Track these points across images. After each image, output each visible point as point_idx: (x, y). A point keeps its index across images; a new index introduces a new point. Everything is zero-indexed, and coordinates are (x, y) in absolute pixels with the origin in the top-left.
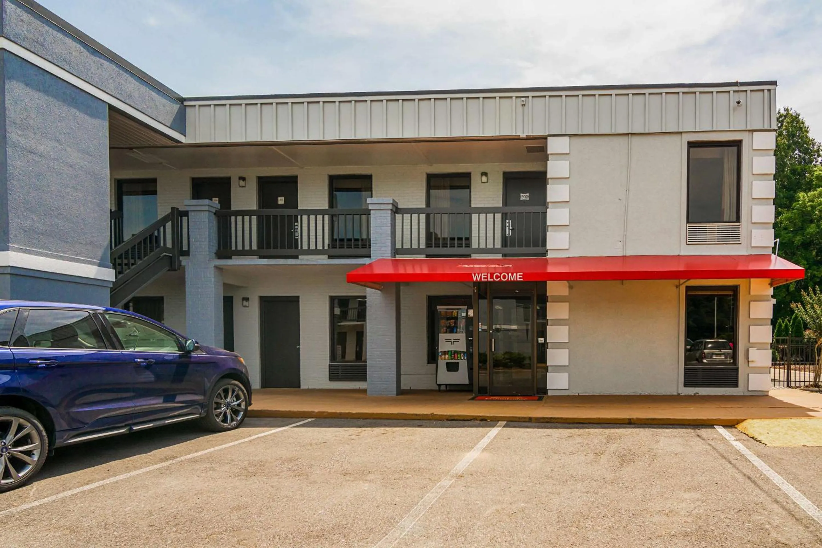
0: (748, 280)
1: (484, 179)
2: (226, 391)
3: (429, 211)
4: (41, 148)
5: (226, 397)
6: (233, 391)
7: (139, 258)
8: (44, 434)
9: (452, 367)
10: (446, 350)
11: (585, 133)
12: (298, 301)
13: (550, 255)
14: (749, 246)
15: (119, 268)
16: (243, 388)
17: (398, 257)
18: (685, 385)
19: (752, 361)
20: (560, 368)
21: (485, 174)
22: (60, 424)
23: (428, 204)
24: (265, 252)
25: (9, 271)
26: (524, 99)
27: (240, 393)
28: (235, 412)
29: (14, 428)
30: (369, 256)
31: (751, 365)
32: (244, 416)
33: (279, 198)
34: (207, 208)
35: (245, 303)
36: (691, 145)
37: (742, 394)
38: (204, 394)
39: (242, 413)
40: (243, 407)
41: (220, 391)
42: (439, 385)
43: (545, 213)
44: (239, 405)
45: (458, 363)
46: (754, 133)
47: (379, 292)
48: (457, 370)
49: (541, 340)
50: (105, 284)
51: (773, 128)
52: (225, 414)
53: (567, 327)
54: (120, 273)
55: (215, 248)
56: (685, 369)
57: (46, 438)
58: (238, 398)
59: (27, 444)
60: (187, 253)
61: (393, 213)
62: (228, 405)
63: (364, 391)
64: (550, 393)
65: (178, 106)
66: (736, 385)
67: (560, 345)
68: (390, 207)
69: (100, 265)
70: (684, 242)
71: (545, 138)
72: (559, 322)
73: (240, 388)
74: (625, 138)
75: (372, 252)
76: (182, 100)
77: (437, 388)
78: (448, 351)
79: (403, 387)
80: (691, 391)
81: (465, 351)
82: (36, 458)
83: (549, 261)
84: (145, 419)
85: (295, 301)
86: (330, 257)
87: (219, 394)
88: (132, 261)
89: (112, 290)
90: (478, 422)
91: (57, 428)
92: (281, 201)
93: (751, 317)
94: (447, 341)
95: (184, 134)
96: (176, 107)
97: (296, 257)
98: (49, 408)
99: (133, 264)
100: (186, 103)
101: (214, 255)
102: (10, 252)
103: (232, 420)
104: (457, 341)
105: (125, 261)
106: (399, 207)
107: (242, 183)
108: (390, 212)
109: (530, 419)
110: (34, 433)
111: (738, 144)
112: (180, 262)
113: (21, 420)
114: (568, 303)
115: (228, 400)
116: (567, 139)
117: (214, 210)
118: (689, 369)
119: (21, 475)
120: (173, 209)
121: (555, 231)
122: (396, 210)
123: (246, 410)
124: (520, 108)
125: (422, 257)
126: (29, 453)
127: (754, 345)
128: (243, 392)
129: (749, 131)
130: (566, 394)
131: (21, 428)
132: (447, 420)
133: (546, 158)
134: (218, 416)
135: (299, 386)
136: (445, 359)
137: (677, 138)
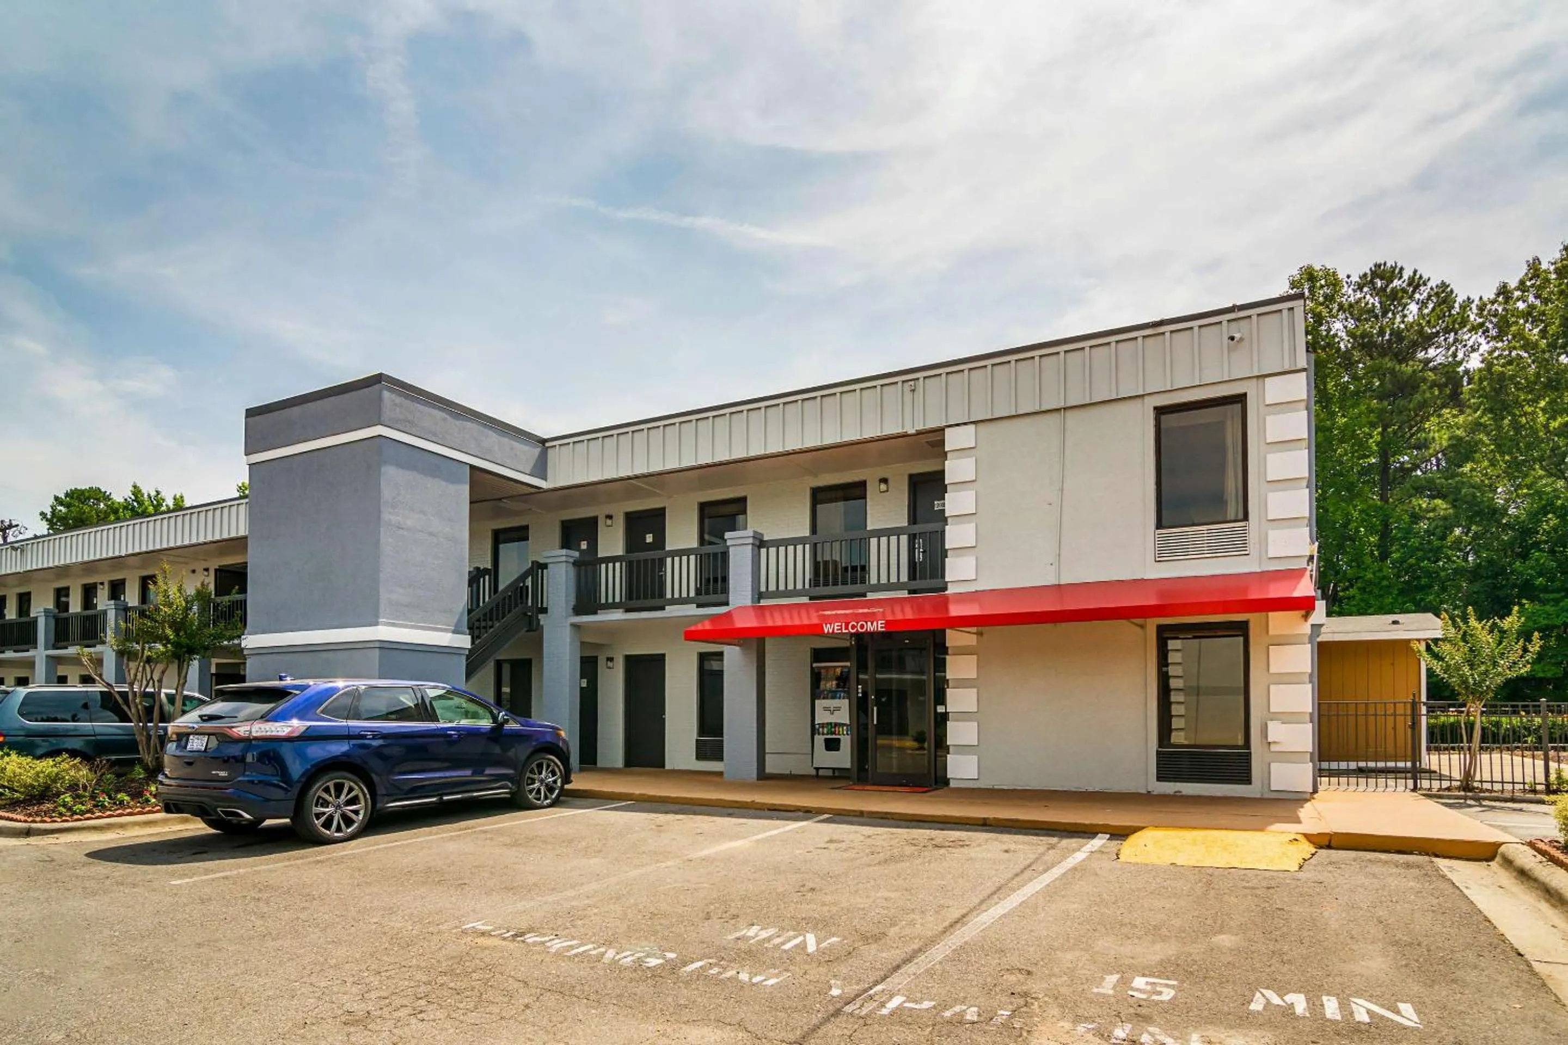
0: (1264, 614)
1: (883, 487)
2: (540, 766)
3: (815, 539)
4: (409, 523)
5: (540, 773)
6: (548, 766)
7: (497, 619)
8: (368, 796)
9: (832, 745)
10: (825, 721)
11: (996, 415)
12: (664, 660)
13: (951, 590)
14: (1264, 557)
15: (476, 632)
16: (559, 764)
17: (764, 602)
18: (1159, 778)
19: (1275, 742)
20: (965, 749)
21: (884, 481)
22: (381, 790)
23: (814, 530)
24: (634, 603)
25: (377, 645)
26: (912, 383)
27: (557, 770)
28: (550, 789)
29: (345, 790)
30: (727, 604)
31: (1273, 748)
32: (559, 796)
33: (648, 536)
34: (564, 559)
35: (610, 664)
36: (1160, 411)
37: (1258, 796)
38: (515, 769)
39: (557, 791)
40: (559, 784)
41: (534, 766)
42: (817, 769)
43: (943, 532)
44: (555, 782)
45: (839, 740)
46: (1267, 379)
47: (737, 648)
48: (838, 749)
49: (940, 709)
50: (462, 652)
51: (1299, 366)
52: (539, 791)
53: (975, 690)
54: (478, 637)
55: (572, 602)
56: (1158, 753)
57: (369, 801)
58: (554, 774)
59: (355, 804)
60: (544, 610)
61: (756, 549)
62: (542, 781)
63: (720, 774)
64: (953, 784)
65: (539, 449)
66: (1249, 782)
67: (965, 716)
68: (751, 540)
69: (455, 632)
70: (1150, 556)
71: (941, 430)
72: (963, 683)
73: (556, 764)
74: (1056, 416)
75: (731, 598)
76: (543, 441)
77: (814, 772)
78: (827, 724)
79: (768, 770)
80: (1169, 787)
81: (848, 722)
82: (361, 817)
83: (951, 598)
84: (455, 790)
85: (661, 659)
86: (699, 606)
87: (533, 769)
88: (490, 623)
89: (468, 657)
90: (801, 814)
91: (379, 793)
92: (649, 538)
93: (1272, 671)
94: (826, 709)
95: (544, 478)
96: (537, 451)
97: (663, 608)
98: (373, 776)
99: (491, 627)
100: (547, 445)
101: (571, 611)
102: (380, 627)
103: (546, 798)
104: (838, 709)
105: (483, 624)
106: (766, 538)
107: (609, 522)
108: (750, 547)
109: (861, 814)
110: (361, 796)
111: (1241, 399)
112: (539, 620)
113: (352, 784)
114: (975, 657)
115: (543, 776)
116: (972, 427)
117: (572, 560)
118: (1164, 753)
119: (349, 830)
120: (533, 562)
121: (957, 556)
122: (760, 543)
123: (562, 788)
124: (908, 396)
125: (805, 600)
126: (356, 812)
127: (1276, 716)
128: (558, 767)
129: (1258, 377)
130: (976, 786)
131: (351, 790)
132: (769, 810)
133: (944, 455)
134: (531, 791)
135: (663, 766)
136: (823, 734)
137: (1138, 403)
